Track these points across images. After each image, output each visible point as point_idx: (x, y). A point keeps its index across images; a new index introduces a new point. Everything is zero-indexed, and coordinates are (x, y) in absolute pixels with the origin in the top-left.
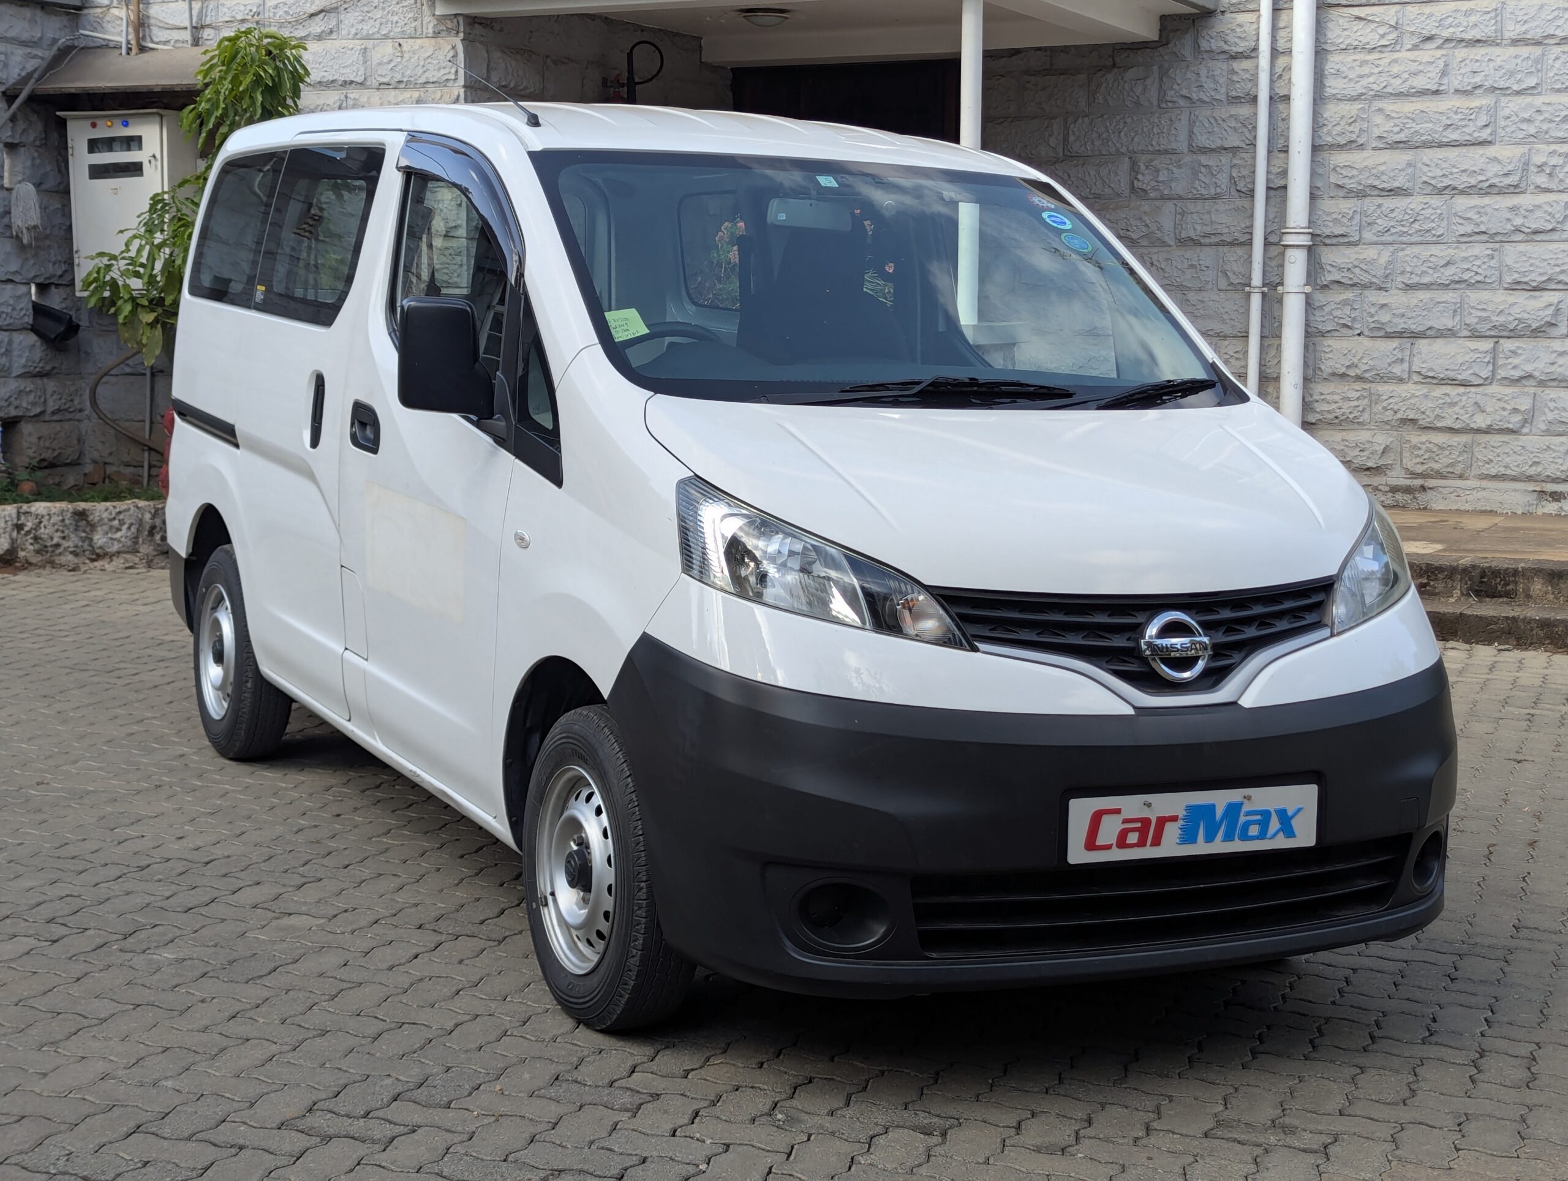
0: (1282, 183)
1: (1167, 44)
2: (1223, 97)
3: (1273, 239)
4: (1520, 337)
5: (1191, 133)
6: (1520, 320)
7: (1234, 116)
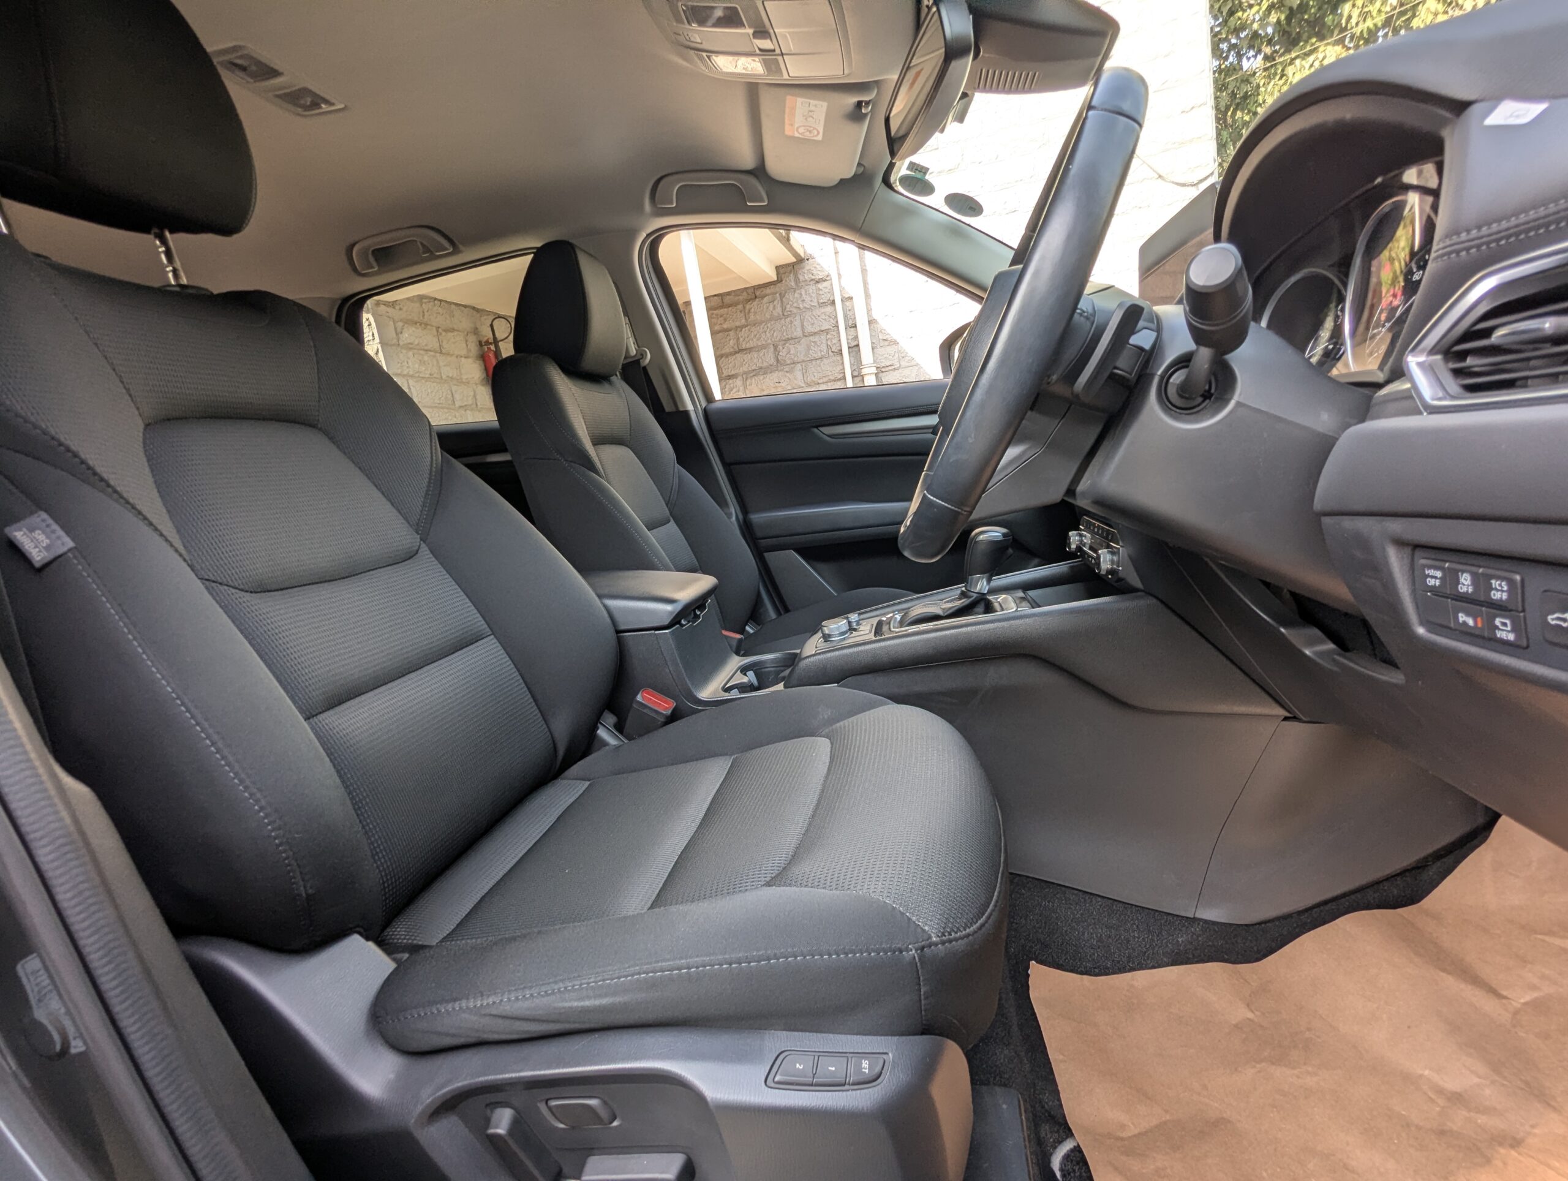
0: (855, 343)
1: (782, 281)
2: (816, 304)
3: (856, 373)
5: (803, 326)
7: (824, 313)
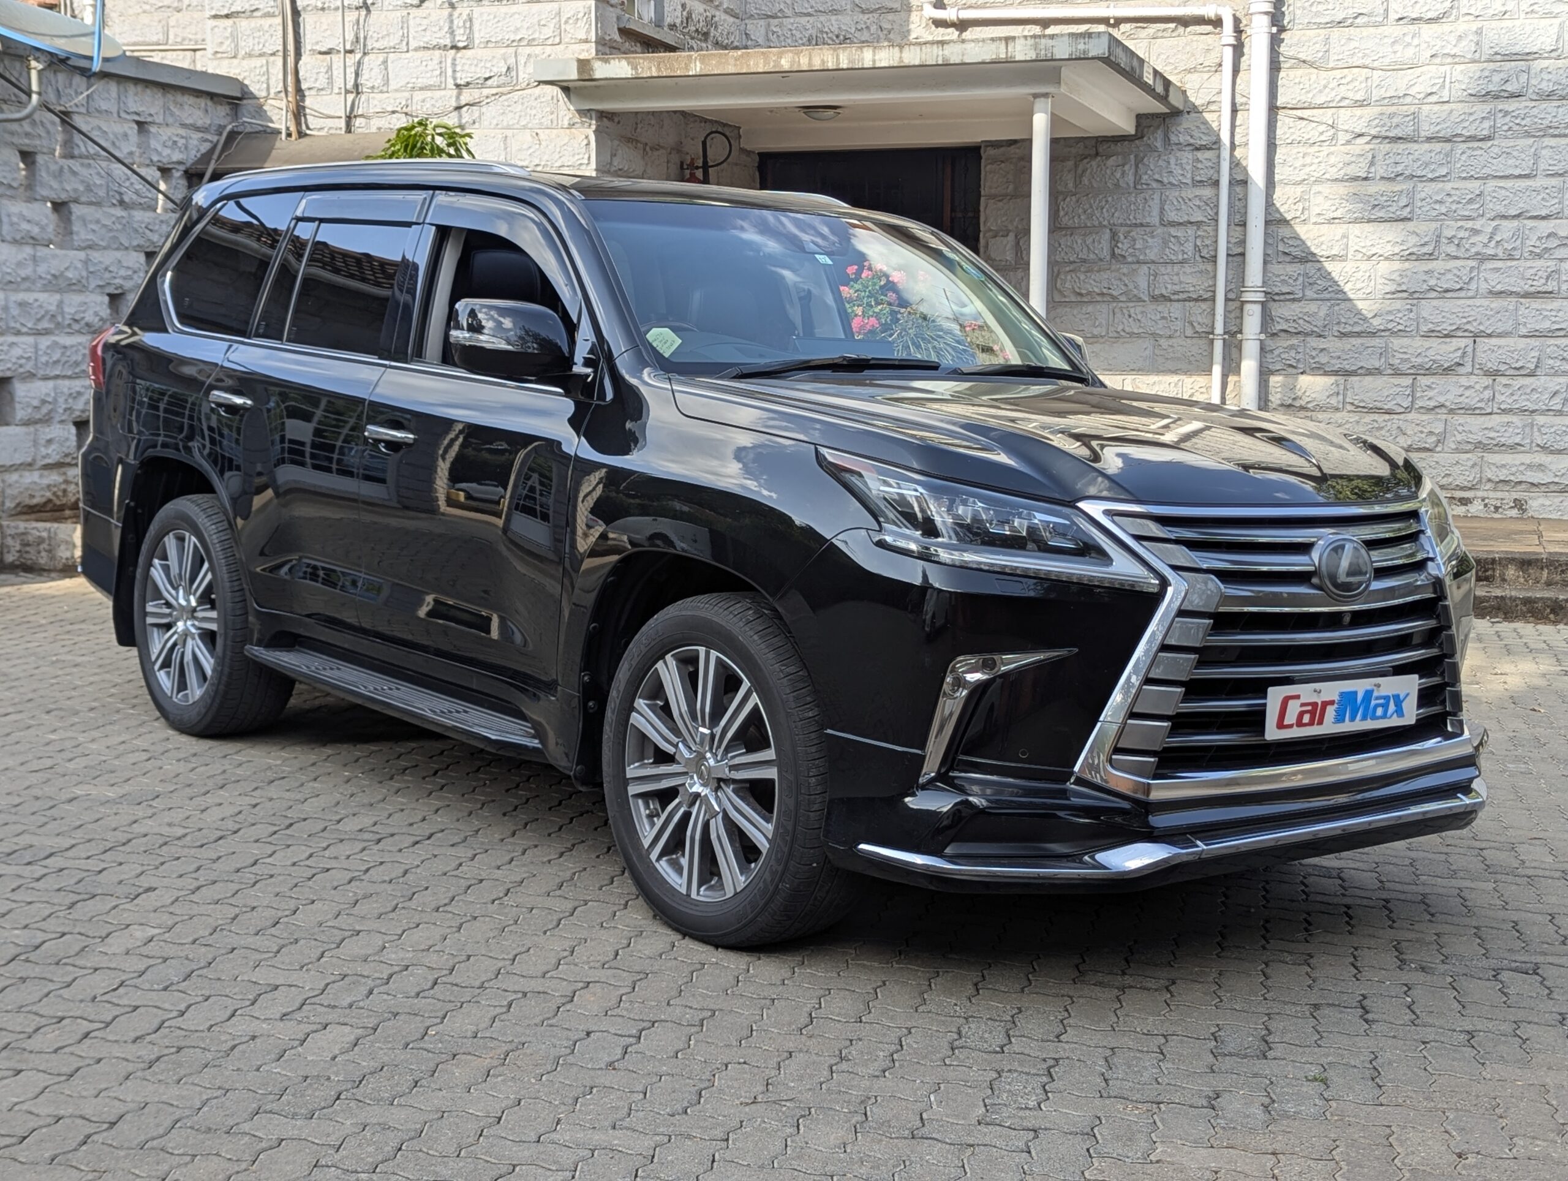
0: (1240, 250)
1: (1142, 137)
2: (1189, 181)
3: (1232, 296)
4: (1434, 374)
5: (1162, 210)
6: (1434, 361)
7: (1199, 197)
